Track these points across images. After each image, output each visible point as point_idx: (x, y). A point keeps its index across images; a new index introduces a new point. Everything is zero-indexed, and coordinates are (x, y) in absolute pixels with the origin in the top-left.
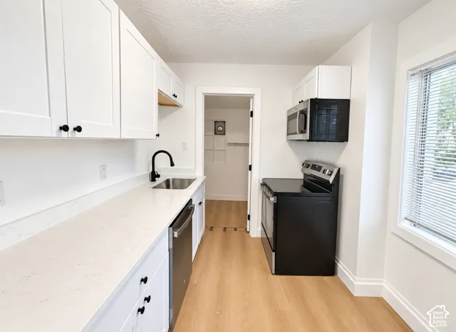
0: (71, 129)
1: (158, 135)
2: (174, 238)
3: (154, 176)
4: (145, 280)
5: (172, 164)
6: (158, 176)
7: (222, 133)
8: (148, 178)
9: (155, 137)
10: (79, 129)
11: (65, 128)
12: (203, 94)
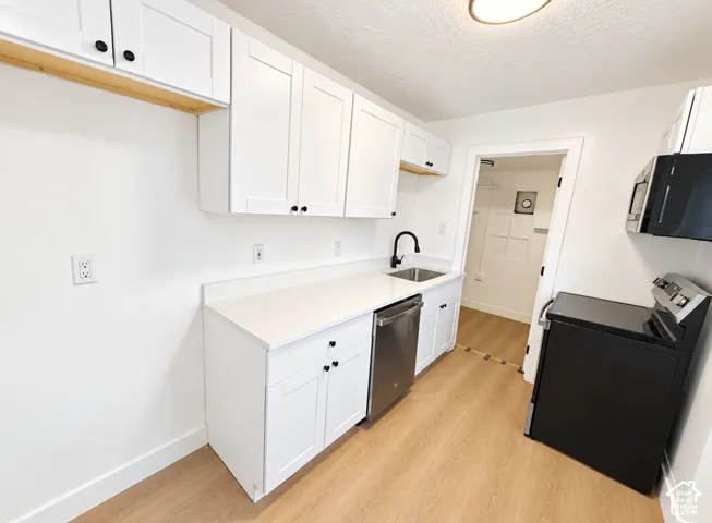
0: (299, 209)
1: (394, 214)
2: (378, 326)
3: (395, 262)
4: (333, 344)
5: (417, 250)
6: (400, 262)
7: (529, 210)
8: (389, 264)
9: (391, 216)
10: (305, 209)
11: (295, 209)
12: (478, 156)
